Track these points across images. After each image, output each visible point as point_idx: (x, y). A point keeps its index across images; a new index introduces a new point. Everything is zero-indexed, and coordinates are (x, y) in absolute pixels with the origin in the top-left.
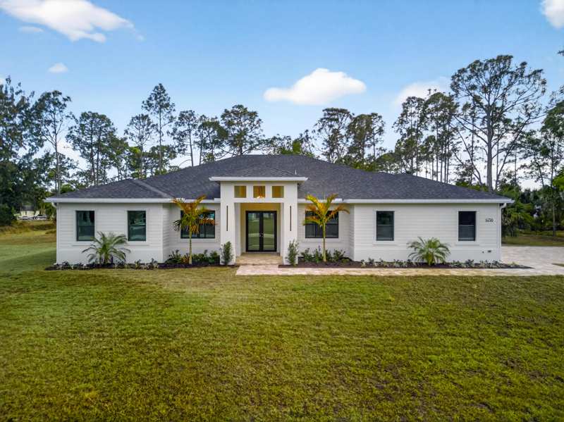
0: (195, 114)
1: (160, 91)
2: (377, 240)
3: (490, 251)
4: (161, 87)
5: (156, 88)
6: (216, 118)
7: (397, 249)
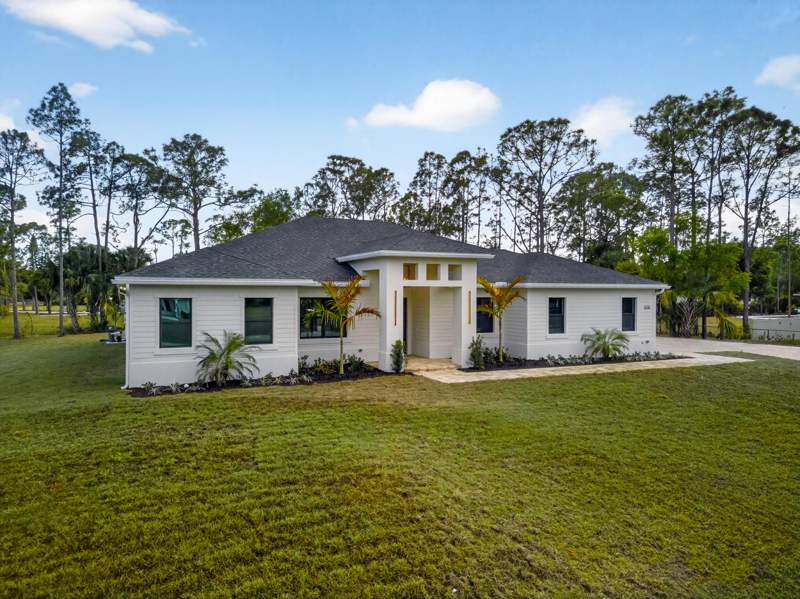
0: (101, 138)
1: (59, 94)
2: (550, 333)
3: (647, 342)
4: (64, 90)
5: (54, 89)
6: (153, 150)
7: (567, 344)
